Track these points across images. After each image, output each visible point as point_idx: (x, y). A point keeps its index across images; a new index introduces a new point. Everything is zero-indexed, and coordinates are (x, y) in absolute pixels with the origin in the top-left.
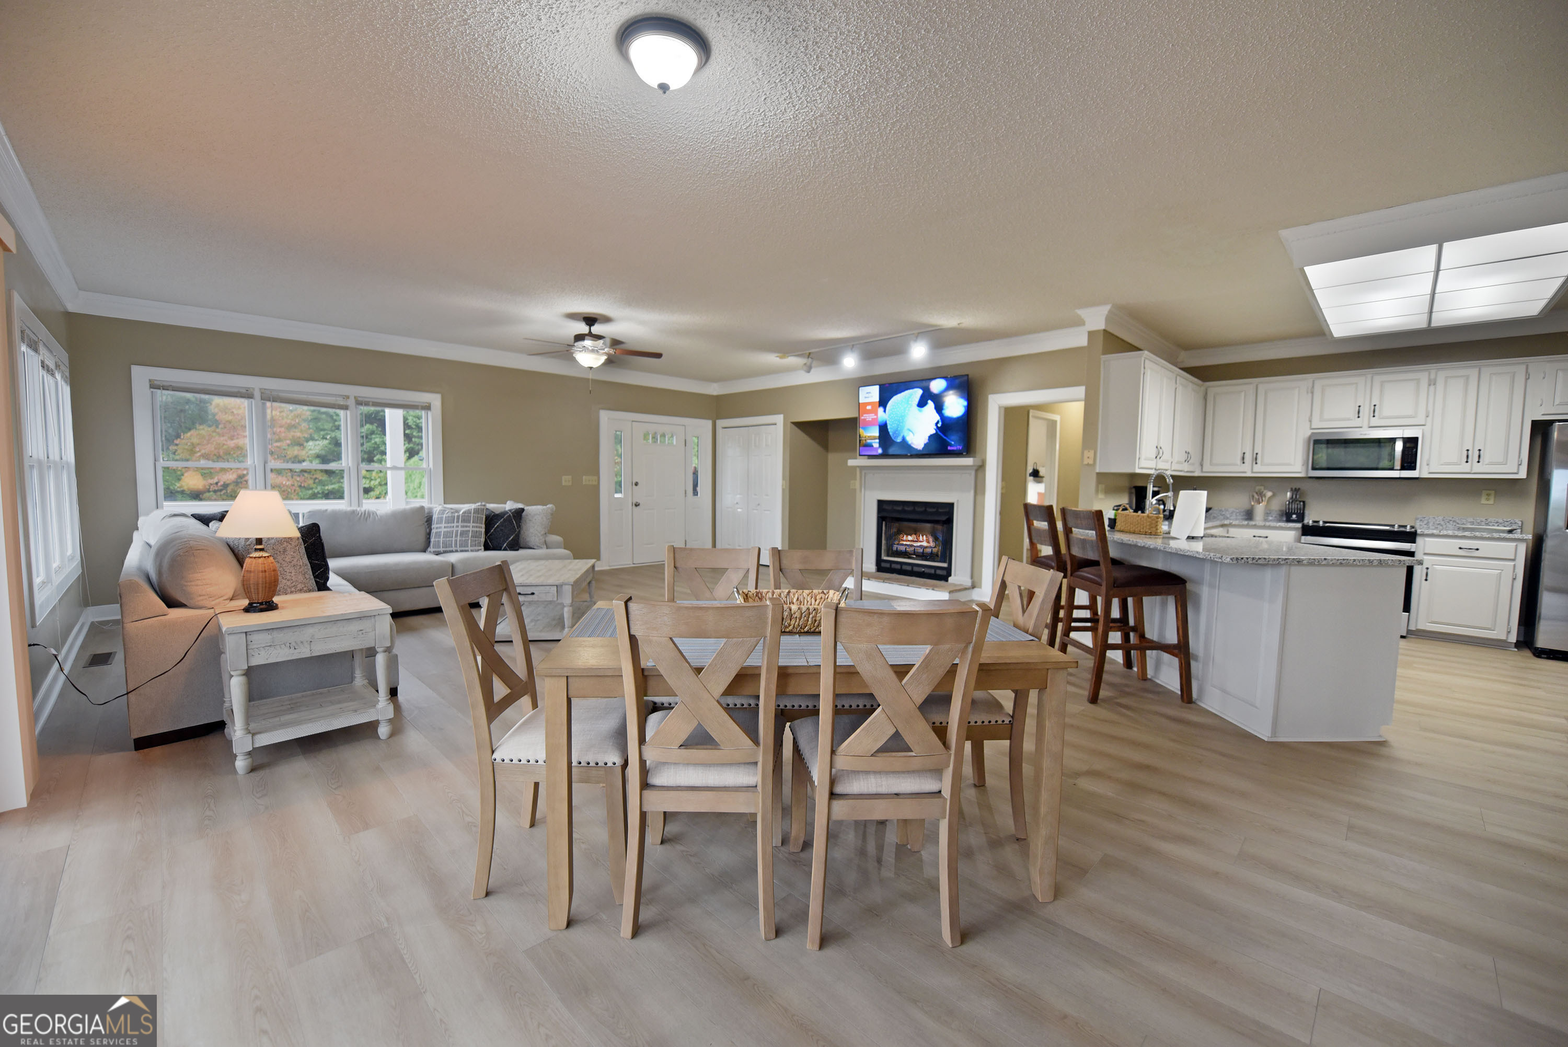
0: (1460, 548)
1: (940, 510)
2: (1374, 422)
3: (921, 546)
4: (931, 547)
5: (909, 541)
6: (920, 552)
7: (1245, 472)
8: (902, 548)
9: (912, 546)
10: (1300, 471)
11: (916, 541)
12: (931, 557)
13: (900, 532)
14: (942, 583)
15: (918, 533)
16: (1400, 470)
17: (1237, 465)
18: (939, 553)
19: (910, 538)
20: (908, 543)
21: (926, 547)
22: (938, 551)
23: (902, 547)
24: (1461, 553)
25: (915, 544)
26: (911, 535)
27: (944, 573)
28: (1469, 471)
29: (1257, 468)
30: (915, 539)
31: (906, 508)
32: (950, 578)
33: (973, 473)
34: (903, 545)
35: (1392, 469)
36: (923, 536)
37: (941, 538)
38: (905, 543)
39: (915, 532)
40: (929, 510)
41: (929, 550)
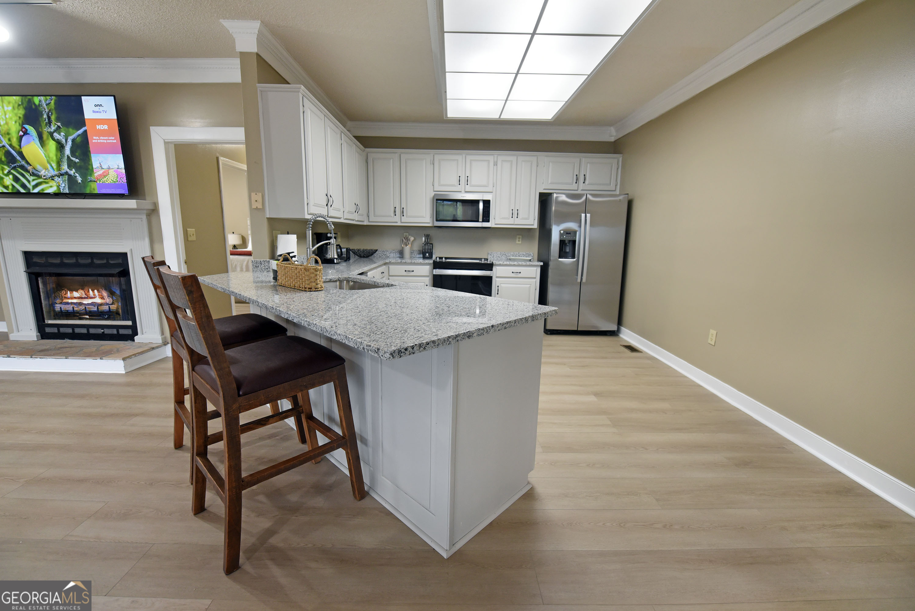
0: (513, 272)
1: (112, 262)
2: (468, 188)
3: (93, 304)
4: (107, 304)
5: (75, 298)
6: (94, 312)
7: (397, 222)
8: (69, 308)
9: (80, 304)
10: (429, 222)
11: (85, 298)
12: (110, 315)
13: (60, 287)
14: (129, 343)
15: (86, 288)
16: (482, 222)
17: (392, 217)
18: (120, 310)
19: (76, 294)
20: (75, 301)
21: (101, 305)
22: (117, 308)
23: (69, 306)
24: (513, 275)
25: (85, 302)
26: (77, 291)
27: (129, 332)
28: (513, 223)
29: (404, 219)
30: (84, 296)
31: (66, 261)
32: (136, 338)
33: (144, 217)
34: (68, 303)
35: (478, 221)
36: (93, 291)
37: (118, 292)
38: (70, 301)
39: (82, 286)
40: (97, 262)
41: (106, 308)
